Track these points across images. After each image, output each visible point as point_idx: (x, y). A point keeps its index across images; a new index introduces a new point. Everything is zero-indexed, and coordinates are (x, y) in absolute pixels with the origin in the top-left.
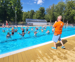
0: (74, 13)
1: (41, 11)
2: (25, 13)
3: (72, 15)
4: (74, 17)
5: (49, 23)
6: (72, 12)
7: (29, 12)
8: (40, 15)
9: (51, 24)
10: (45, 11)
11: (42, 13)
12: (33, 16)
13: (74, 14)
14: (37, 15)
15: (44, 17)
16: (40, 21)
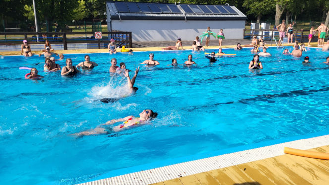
5: (263, 25)
16: (197, 16)
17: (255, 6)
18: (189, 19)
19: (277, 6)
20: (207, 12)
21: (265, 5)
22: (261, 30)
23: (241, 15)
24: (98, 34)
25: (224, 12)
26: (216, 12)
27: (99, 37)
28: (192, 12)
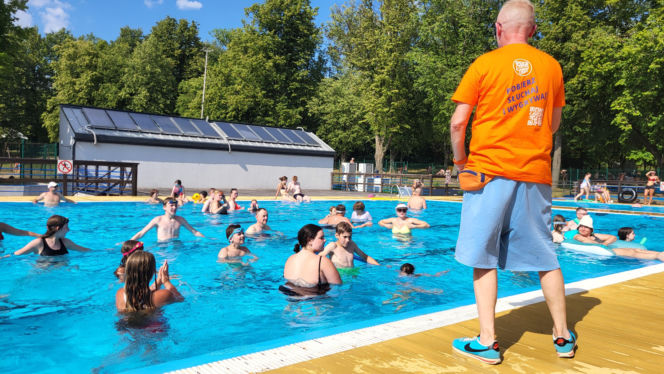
0: (608, 66)
1: (268, 39)
2: (85, 46)
3: (596, 84)
4: (615, 106)
5: (362, 167)
6: (596, 53)
7: (131, 38)
8: (267, 84)
9: (378, 181)
10: (325, 44)
11: (280, 60)
12: (183, 84)
13: (609, 77)
14: (228, 81)
15: (313, 106)
16: (250, 144)
17: (337, 136)
18: (236, 149)
19: (377, 138)
20: (267, 139)
21: (355, 135)
22: (360, 174)
23: (326, 148)
24: (65, 165)
25: (297, 141)
26: (282, 140)
27: (66, 170)
28: (240, 136)
